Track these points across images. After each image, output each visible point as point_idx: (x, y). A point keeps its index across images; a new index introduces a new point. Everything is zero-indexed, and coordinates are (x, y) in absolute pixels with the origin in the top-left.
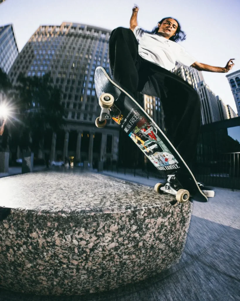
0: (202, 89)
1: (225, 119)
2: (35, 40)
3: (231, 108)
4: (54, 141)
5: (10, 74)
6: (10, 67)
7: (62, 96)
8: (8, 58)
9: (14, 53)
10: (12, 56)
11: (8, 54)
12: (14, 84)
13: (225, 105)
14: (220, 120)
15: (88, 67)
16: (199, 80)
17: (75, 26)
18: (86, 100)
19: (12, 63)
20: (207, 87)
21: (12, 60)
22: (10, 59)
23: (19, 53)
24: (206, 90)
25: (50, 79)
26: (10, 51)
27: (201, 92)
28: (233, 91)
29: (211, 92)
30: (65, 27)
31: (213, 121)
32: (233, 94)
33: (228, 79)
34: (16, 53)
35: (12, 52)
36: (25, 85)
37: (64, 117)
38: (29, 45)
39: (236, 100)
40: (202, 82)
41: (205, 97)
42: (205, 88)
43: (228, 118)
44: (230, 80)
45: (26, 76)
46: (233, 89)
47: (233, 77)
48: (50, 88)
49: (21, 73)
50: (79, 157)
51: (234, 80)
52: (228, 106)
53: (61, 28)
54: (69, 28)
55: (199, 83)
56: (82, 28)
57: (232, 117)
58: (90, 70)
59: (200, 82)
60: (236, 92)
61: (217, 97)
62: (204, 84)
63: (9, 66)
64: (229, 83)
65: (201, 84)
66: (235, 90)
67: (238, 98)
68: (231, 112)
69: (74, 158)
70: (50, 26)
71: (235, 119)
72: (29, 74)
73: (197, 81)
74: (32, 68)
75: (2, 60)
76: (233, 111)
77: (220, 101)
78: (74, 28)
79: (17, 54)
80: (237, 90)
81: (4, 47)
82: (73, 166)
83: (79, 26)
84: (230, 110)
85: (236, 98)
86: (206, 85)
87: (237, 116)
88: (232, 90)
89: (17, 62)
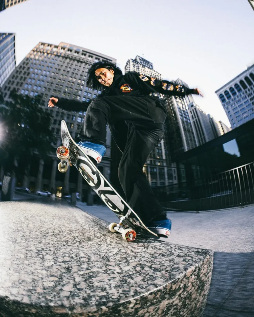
0: (193, 110)
1: (219, 135)
2: (32, 57)
3: (223, 124)
4: (41, 169)
5: (4, 87)
6: (6, 79)
7: (52, 121)
8: (5, 69)
9: (11, 65)
10: (9, 68)
11: (6, 65)
12: (6, 99)
13: (217, 122)
14: (214, 138)
15: (80, 92)
16: (190, 102)
17: (71, 48)
18: (76, 127)
19: (8, 76)
20: (197, 107)
21: (9, 72)
22: (7, 71)
23: (16, 67)
24: (197, 110)
25: (41, 101)
26: (8, 61)
27: (193, 114)
28: (224, 106)
29: (202, 112)
30: (62, 49)
31: (207, 141)
32: (224, 108)
33: (217, 95)
34: (13, 66)
35: (10, 64)
36: (17, 103)
37: (52, 144)
38: (27, 61)
39: (228, 113)
40: (192, 103)
41: (197, 118)
42: (195, 109)
43: (222, 134)
44: (219, 95)
45: (18, 93)
46: (224, 103)
47: (222, 92)
48: (40, 110)
49: (14, 89)
50: (67, 188)
51: (223, 94)
52: (220, 122)
53: (59, 48)
54: (66, 49)
55: (189, 105)
56: (77, 52)
57: (226, 132)
58: (82, 96)
59: (190, 103)
60: (226, 106)
61: (209, 115)
62: (194, 105)
63: (4, 78)
64: (219, 98)
65: (192, 105)
66: (226, 104)
67: (229, 112)
68: (224, 127)
69: (62, 189)
70: (48, 45)
71: (229, 133)
72: (22, 92)
73: (187, 103)
74: (26, 86)
75: (2, 67)
76: (226, 126)
77: (212, 119)
78: (70, 50)
79: (14, 68)
80: (227, 104)
81: (3, 57)
82: (61, 197)
83: (75, 49)
84: (223, 125)
85: (228, 111)
86: (197, 105)
87: (231, 130)
88: (222, 105)
89: (13, 76)
